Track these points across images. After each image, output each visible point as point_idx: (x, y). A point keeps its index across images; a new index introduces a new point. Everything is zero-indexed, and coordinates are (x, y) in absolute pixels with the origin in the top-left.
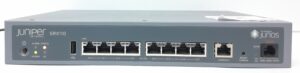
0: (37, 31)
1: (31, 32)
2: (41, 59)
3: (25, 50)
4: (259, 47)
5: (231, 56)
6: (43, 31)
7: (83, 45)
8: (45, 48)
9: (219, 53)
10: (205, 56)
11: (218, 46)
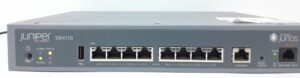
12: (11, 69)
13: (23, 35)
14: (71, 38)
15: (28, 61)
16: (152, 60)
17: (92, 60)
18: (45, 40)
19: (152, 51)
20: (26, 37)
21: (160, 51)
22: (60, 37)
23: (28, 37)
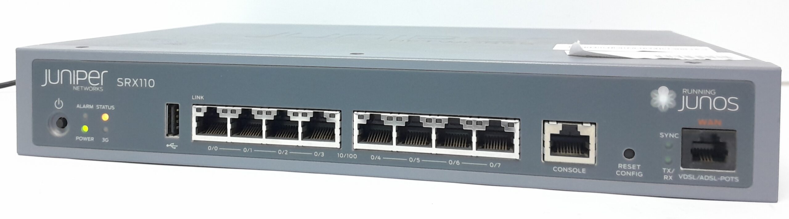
0: (88, 77)
1: (75, 78)
2: (97, 145)
3: (63, 123)
4: (676, 136)
5: (590, 160)
6: (100, 76)
7: (195, 114)
8: (105, 117)
9: (554, 150)
10: (515, 155)
11: (553, 128)
12: (22, 151)
13: (48, 73)
14: (150, 83)
15: (56, 133)
16: (336, 144)
17: (195, 137)
18: (95, 87)
19: (337, 120)
20: (54, 79)
21: (357, 121)
22: (127, 82)
23: (60, 79)
